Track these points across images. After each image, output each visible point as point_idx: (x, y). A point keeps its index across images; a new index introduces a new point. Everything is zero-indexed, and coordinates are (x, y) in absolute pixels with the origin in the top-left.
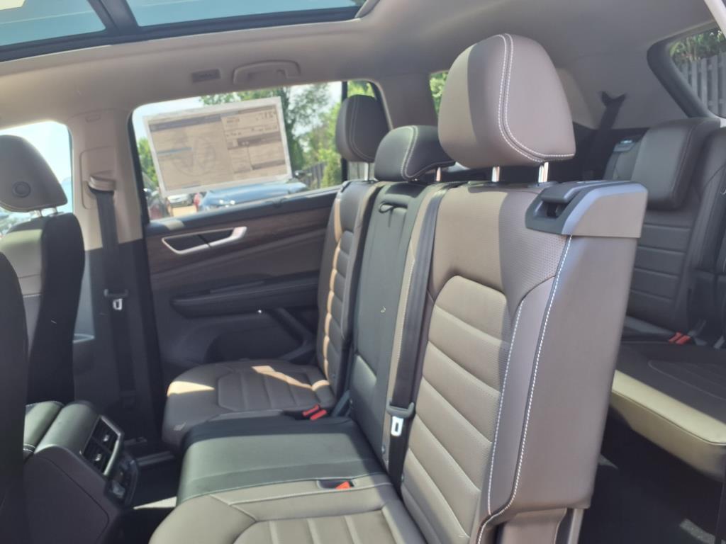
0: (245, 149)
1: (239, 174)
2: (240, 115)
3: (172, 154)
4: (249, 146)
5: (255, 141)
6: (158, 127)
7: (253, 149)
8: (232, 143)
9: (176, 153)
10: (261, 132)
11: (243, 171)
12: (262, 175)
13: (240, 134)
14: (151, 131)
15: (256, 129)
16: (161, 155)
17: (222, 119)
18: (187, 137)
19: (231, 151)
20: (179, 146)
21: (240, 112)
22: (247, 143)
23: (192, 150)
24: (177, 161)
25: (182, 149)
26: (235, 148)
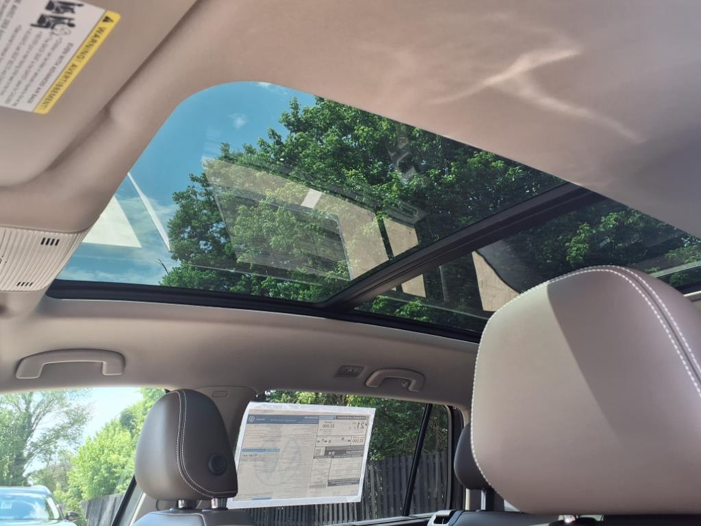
0: (328, 460)
1: (313, 490)
2: (336, 421)
3: (258, 453)
4: (333, 457)
5: (340, 452)
6: (258, 419)
7: (336, 461)
8: (319, 451)
9: (262, 454)
10: (349, 444)
11: (318, 486)
12: (334, 494)
13: (330, 441)
14: (248, 422)
15: (346, 438)
16: (245, 453)
17: (320, 421)
18: (280, 436)
19: (315, 460)
20: (269, 445)
21: (337, 417)
22: (333, 453)
23: (280, 452)
24: (260, 463)
25: (269, 450)
26: (321, 457)
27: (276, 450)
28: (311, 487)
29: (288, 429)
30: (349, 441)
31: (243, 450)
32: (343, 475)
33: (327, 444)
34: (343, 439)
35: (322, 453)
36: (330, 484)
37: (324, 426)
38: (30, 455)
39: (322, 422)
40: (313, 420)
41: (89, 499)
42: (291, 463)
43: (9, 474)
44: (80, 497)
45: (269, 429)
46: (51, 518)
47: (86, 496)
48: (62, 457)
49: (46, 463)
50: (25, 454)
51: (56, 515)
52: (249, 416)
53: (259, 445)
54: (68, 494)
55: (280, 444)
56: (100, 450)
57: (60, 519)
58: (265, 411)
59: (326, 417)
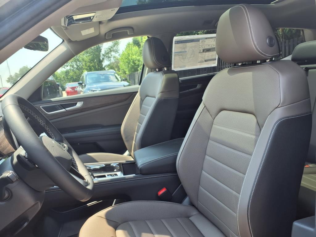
0: (204, 53)
1: (200, 63)
2: (206, 40)
3: (180, 53)
4: (206, 52)
5: (208, 50)
6: (178, 42)
7: (207, 53)
8: (201, 50)
9: (181, 53)
10: (211, 47)
11: (201, 62)
12: (207, 64)
13: (204, 47)
14: (175, 44)
15: (210, 45)
16: (176, 54)
17: (200, 40)
18: (186, 47)
19: (199, 54)
20: (183, 50)
21: (206, 38)
22: (206, 51)
23: (187, 52)
24: (181, 56)
25: (183, 52)
26: (202, 52)
27: (186, 52)
28: (199, 62)
29: (189, 44)
30: (211, 46)
31: (175, 53)
32: (210, 58)
33: (203, 48)
34: (209, 46)
35: (202, 51)
36: (205, 61)
37: (202, 42)
38: (103, 59)
39: (201, 41)
40: (198, 40)
41: (129, 73)
42: (191, 55)
43: (98, 67)
44: (126, 73)
45: (182, 45)
46: (118, 80)
47: (127, 73)
48: (115, 59)
49: (109, 62)
50: (101, 59)
51: (120, 79)
52: (175, 41)
53: (179, 51)
54: (120, 72)
55: (187, 50)
56: (128, 55)
57: (121, 81)
58: (180, 39)
59: (202, 39)
